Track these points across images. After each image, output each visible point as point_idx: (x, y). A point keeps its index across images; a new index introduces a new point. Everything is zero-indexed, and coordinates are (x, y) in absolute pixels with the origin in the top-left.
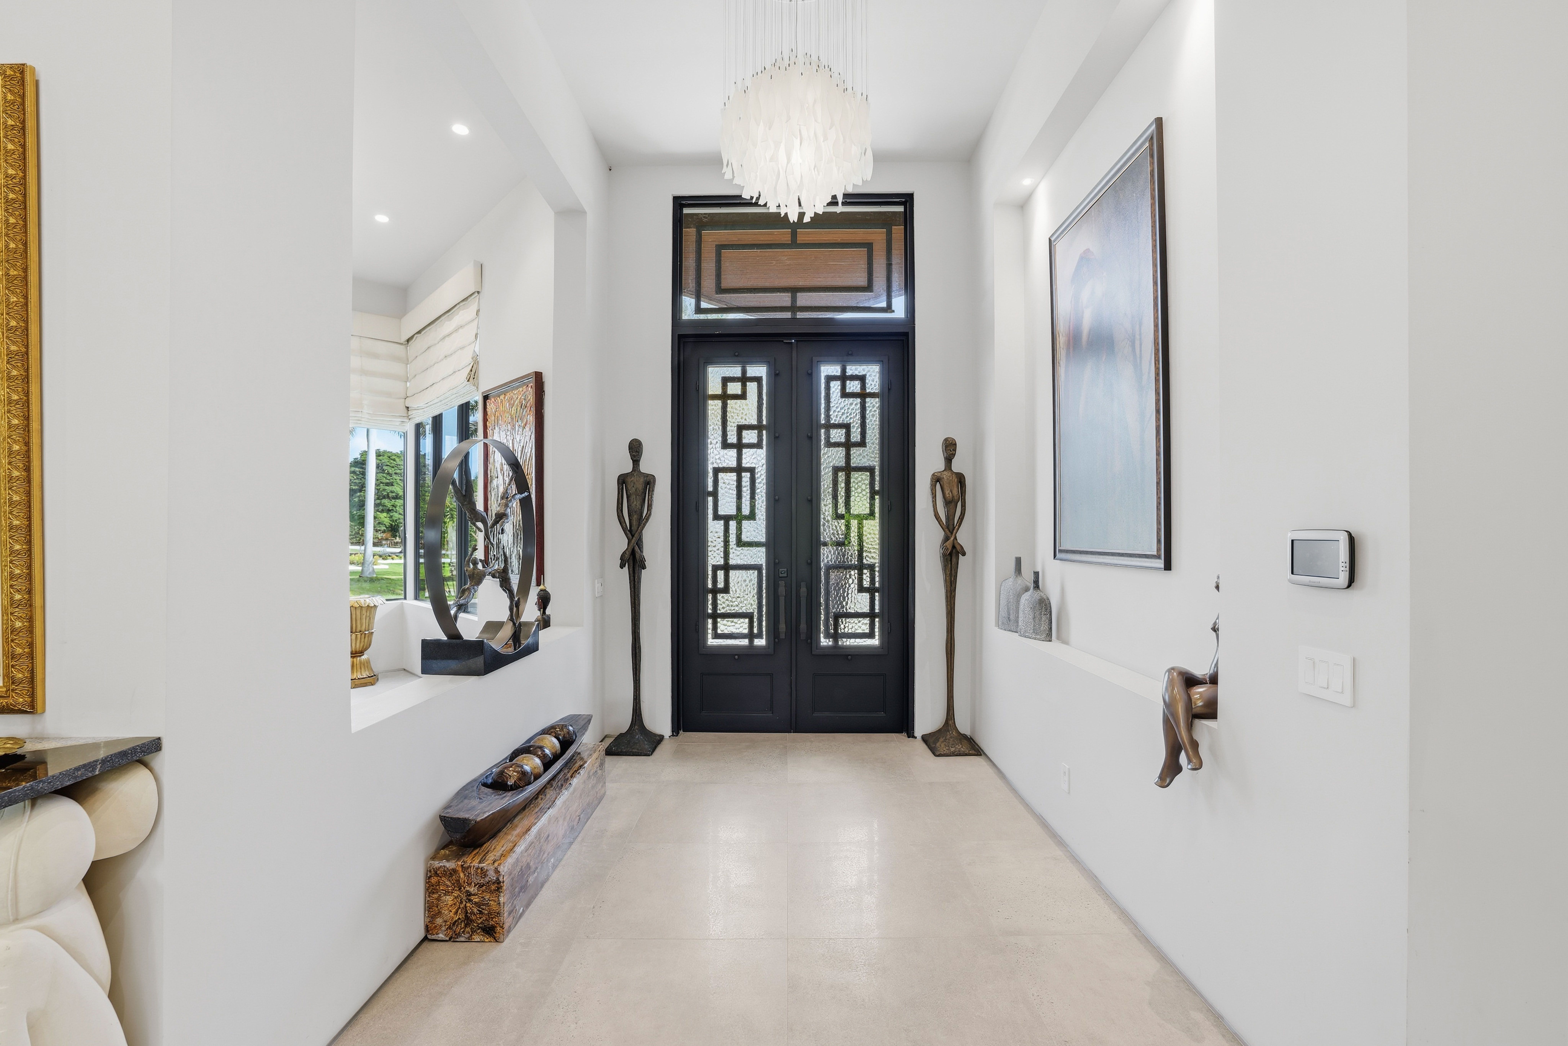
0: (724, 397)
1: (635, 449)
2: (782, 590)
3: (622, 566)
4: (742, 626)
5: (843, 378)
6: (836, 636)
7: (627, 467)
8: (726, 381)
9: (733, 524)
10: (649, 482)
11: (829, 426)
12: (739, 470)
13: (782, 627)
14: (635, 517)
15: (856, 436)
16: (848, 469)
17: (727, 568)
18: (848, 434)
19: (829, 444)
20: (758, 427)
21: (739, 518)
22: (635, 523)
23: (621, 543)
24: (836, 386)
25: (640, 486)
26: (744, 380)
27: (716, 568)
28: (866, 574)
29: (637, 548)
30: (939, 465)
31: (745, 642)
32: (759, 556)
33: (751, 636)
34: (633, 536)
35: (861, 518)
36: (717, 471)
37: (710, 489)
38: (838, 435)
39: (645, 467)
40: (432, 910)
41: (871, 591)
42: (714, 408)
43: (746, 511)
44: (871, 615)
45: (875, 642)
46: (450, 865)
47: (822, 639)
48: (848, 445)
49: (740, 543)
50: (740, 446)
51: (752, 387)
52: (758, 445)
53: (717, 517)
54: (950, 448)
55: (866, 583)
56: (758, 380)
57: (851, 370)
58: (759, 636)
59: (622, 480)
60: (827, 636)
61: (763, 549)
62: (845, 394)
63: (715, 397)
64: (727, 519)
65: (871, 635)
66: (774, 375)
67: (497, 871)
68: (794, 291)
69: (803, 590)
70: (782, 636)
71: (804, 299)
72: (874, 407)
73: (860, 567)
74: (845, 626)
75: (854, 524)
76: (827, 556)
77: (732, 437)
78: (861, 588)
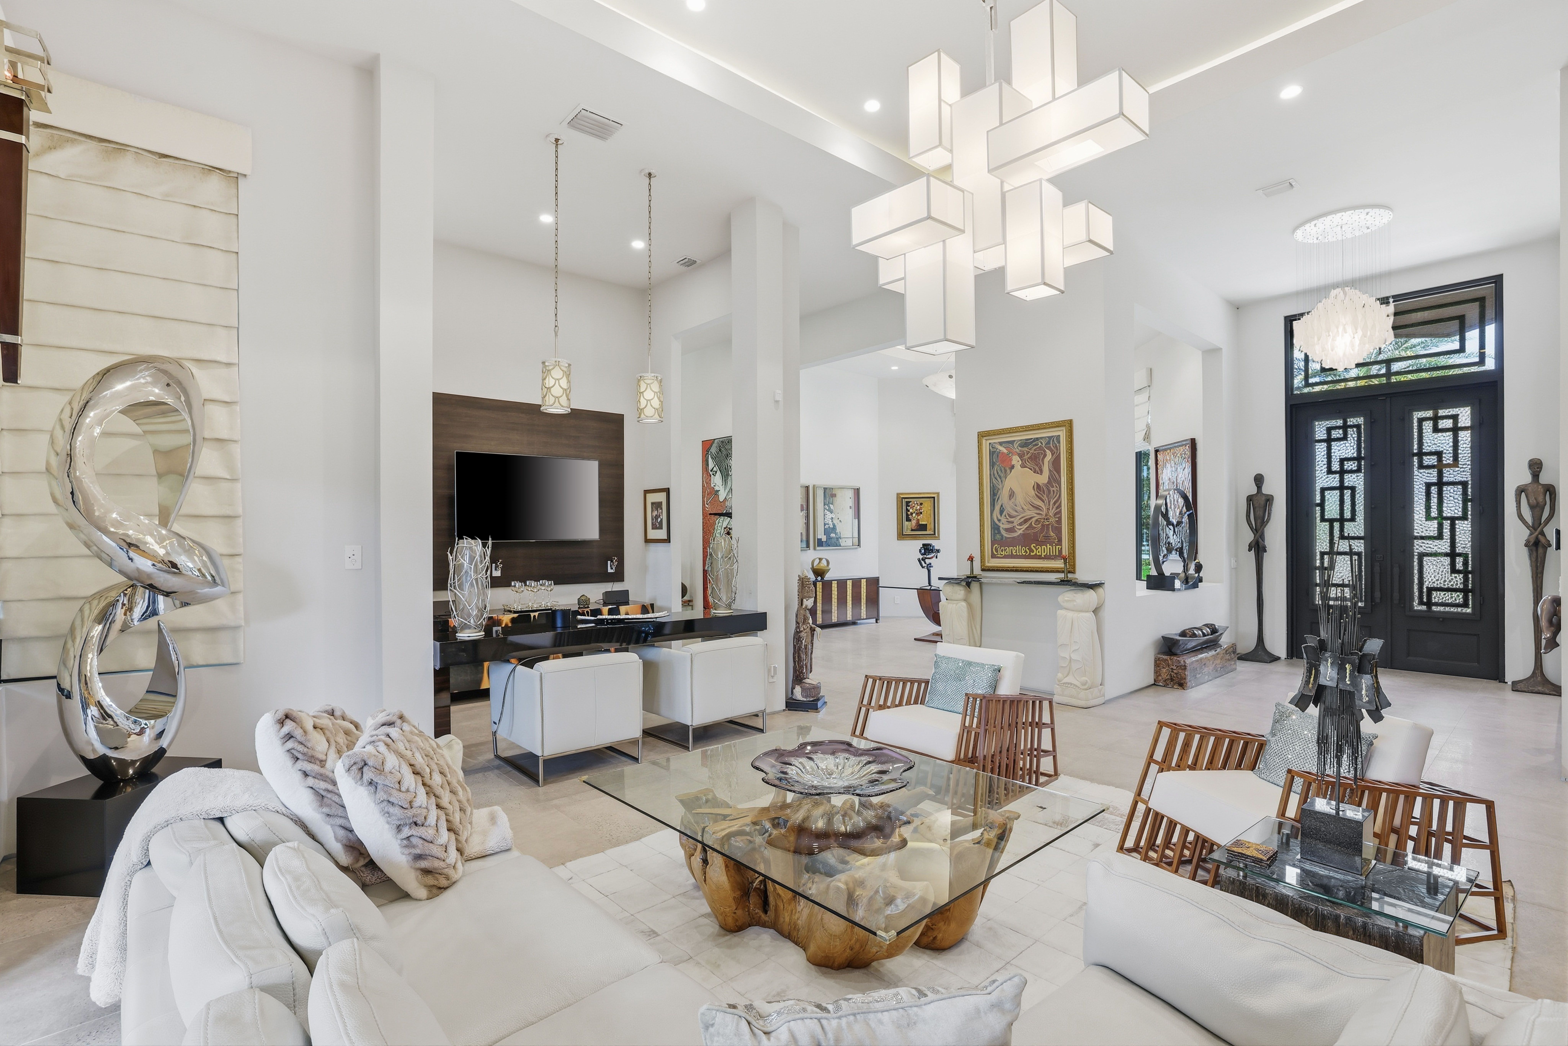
0: (1329, 441)
1: (1259, 480)
2: (1377, 569)
3: (1250, 550)
5: (1436, 419)
6: (1429, 604)
7: (1254, 490)
8: (1330, 429)
9: (1337, 525)
10: (1269, 499)
11: (1422, 454)
12: (1342, 488)
13: (1377, 594)
14: (1259, 521)
15: (1448, 460)
16: (1440, 484)
17: (1332, 553)
18: (1441, 459)
19: (1422, 467)
20: (1358, 459)
21: (1342, 520)
22: (1258, 524)
23: (1249, 537)
24: (1428, 426)
25: (1262, 502)
26: (1345, 427)
27: (1323, 554)
28: (1459, 560)
29: (1260, 540)
30: (1524, 477)
32: (1359, 546)
34: (1257, 532)
35: (1453, 520)
36: (1323, 490)
37: (1318, 501)
38: (1430, 460)
39: (1266, 490)
40: (1157, 673)
41: (1464, 572)
42: (1320, 448)
43: (1348, 514)
44: (1465, 591)
45: (1468, 610)
46: (1165, 657)
47: (1415, 606)
48: (1440, 467)
49: (1342, 537)
50: (1342, 472)
51: (1352, 432)
52: (1358, 471)
53: (1323, 519)
55: (1459, 567)
56: (1358, 427)
57: (1444, 412)
58: (1359, 600)
59: (1250, 499)
60: (1421, 603)
61: (1362, 541)
62: (1436, 430)
63: (1321, 441)
64: (1331, 521)
65: (1464, 605)
66: (1371, 422)
67: (1184, 662)
68: (1388, 362)
69: (1396, 570)
70: (1378, 600)
71: (1396, 367)
72: (1465, 437)
73: (1453, 555)
74: (1437, 597)
75: (1447, 524)
76: (1419, 547)
77: (1336, 467)
78: (1454, 570)
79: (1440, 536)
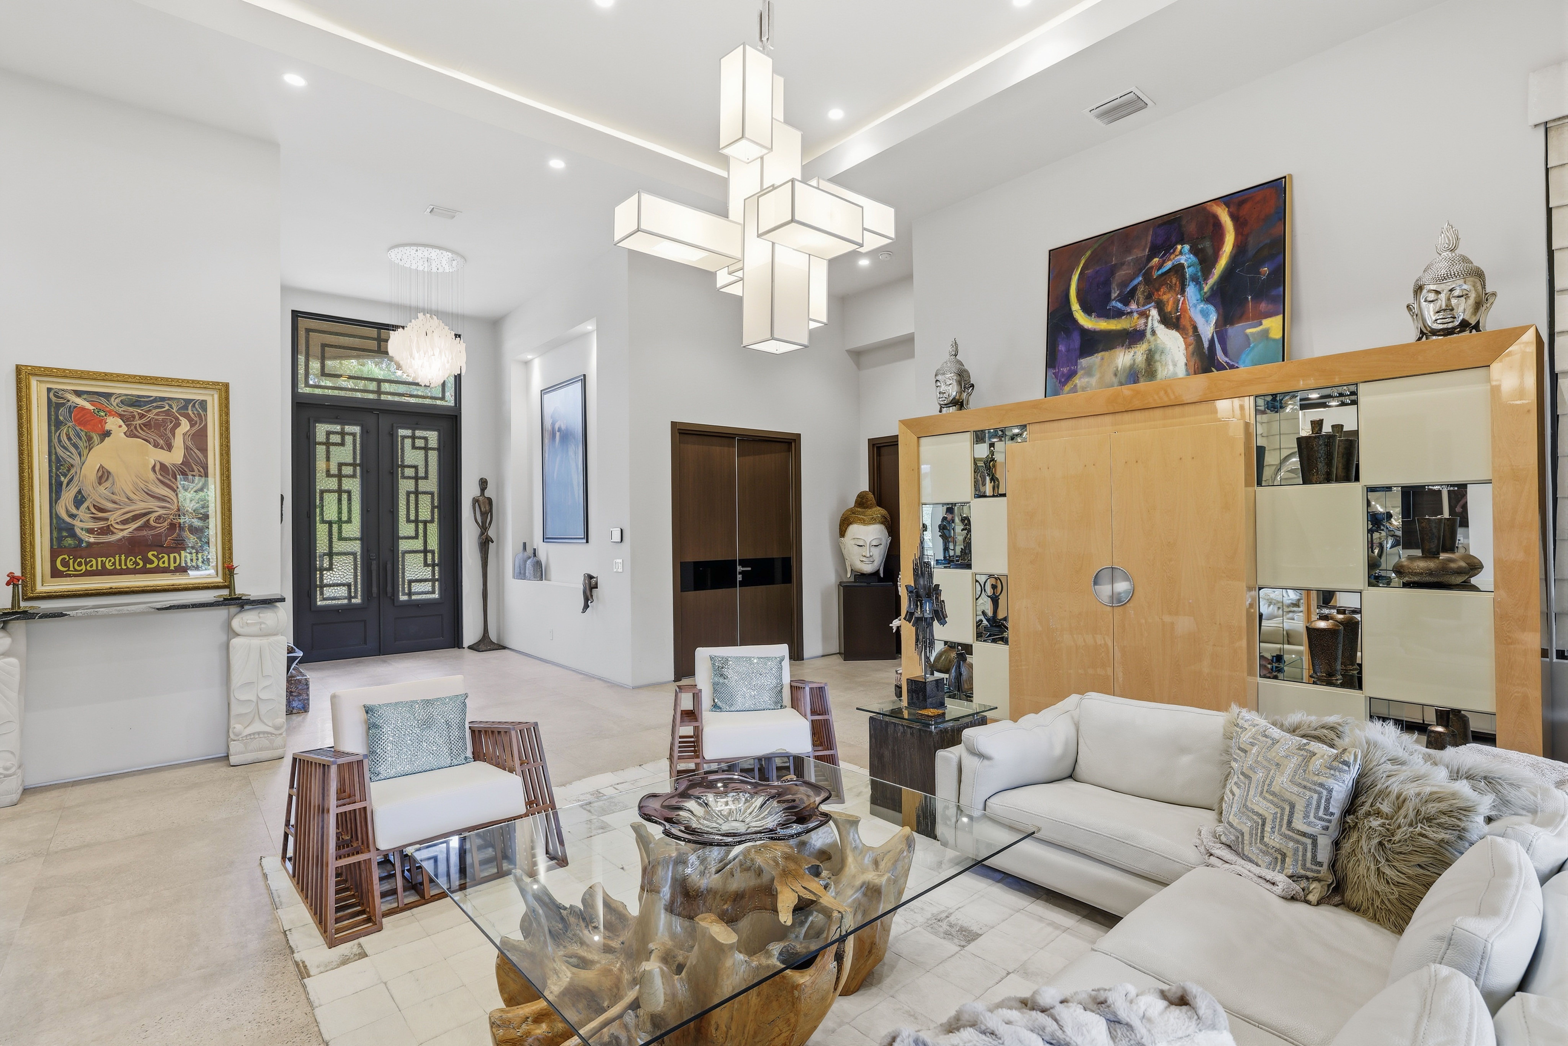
0: (328, 444)
2: (374, 567)
4: (343, 591)
5: (413, 438)
6: (410, 594)
8: (329, 433)
9: (335, 527)
11: (404, 466)
12: (340, 491)
13: (375, 590)
15: (421, 473)
16: (417, 493)
17: (331, 554)
18: (417, 472)
19: (404, 477)
20: (354, 465)
21: (340, 522)
24: (408, 442)
26: (343, 434)
27: (323, 555)
28: (429, 556)
30: (476, 492)
31: (346, 601)
32: (355, 546)
33: (350, 597)
35: (425, 523)
36: (322, 492)
37: (318, 503)
38: (409, 472)
41: (433, 565)
42: (321, 450)
43: (345, 517)
44: (433, 580)
45: (436, 596)
47: (400, 597)
48: (416, 478)
49: (341, 538)
50: (340, 476)
51: (349, 439)
52: (354, 476)
53: (323, 521)
54: (483, 484)
55: (429, 561)
56: (354, 435)
57: (418, 433)
58: (356, 597)
60: (404, 594)
61: (358, 542)
62: (414, 447)
63: (321, 443)
64: (330, 523)
65: (433, 592)
66: (365, 432)
68: (379, 381)
69: (387, 567)
70: (375, 595)
71: (386, 387)
72: (433, 456)
73: (425, 551)
74: (416, 587)
75: (421, 526)
76: (404, 545)
77: (334, 470)
78: (426, 564)
79: (416, 537)
